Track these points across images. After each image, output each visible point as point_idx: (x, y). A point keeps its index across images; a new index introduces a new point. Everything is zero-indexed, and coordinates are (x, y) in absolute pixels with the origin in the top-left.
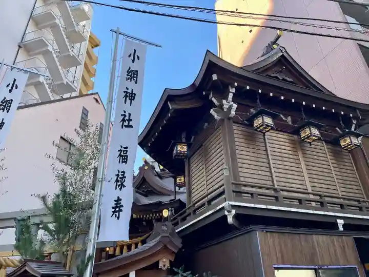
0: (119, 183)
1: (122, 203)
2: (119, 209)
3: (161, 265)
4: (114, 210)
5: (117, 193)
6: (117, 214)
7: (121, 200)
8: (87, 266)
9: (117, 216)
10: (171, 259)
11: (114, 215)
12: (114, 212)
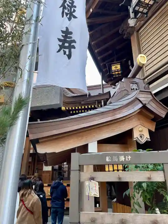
0: (66, 11)
1: (74, 37)
2: (70, 44)
3: (136, 135)
4: (61, 43)
5: (65, 23)
6: (67, 51)
7: (71, 33)
8: (15, 118)
9: (67, 53)
10: (151, 129)
11: (62, 51)
12: (62, 47)
